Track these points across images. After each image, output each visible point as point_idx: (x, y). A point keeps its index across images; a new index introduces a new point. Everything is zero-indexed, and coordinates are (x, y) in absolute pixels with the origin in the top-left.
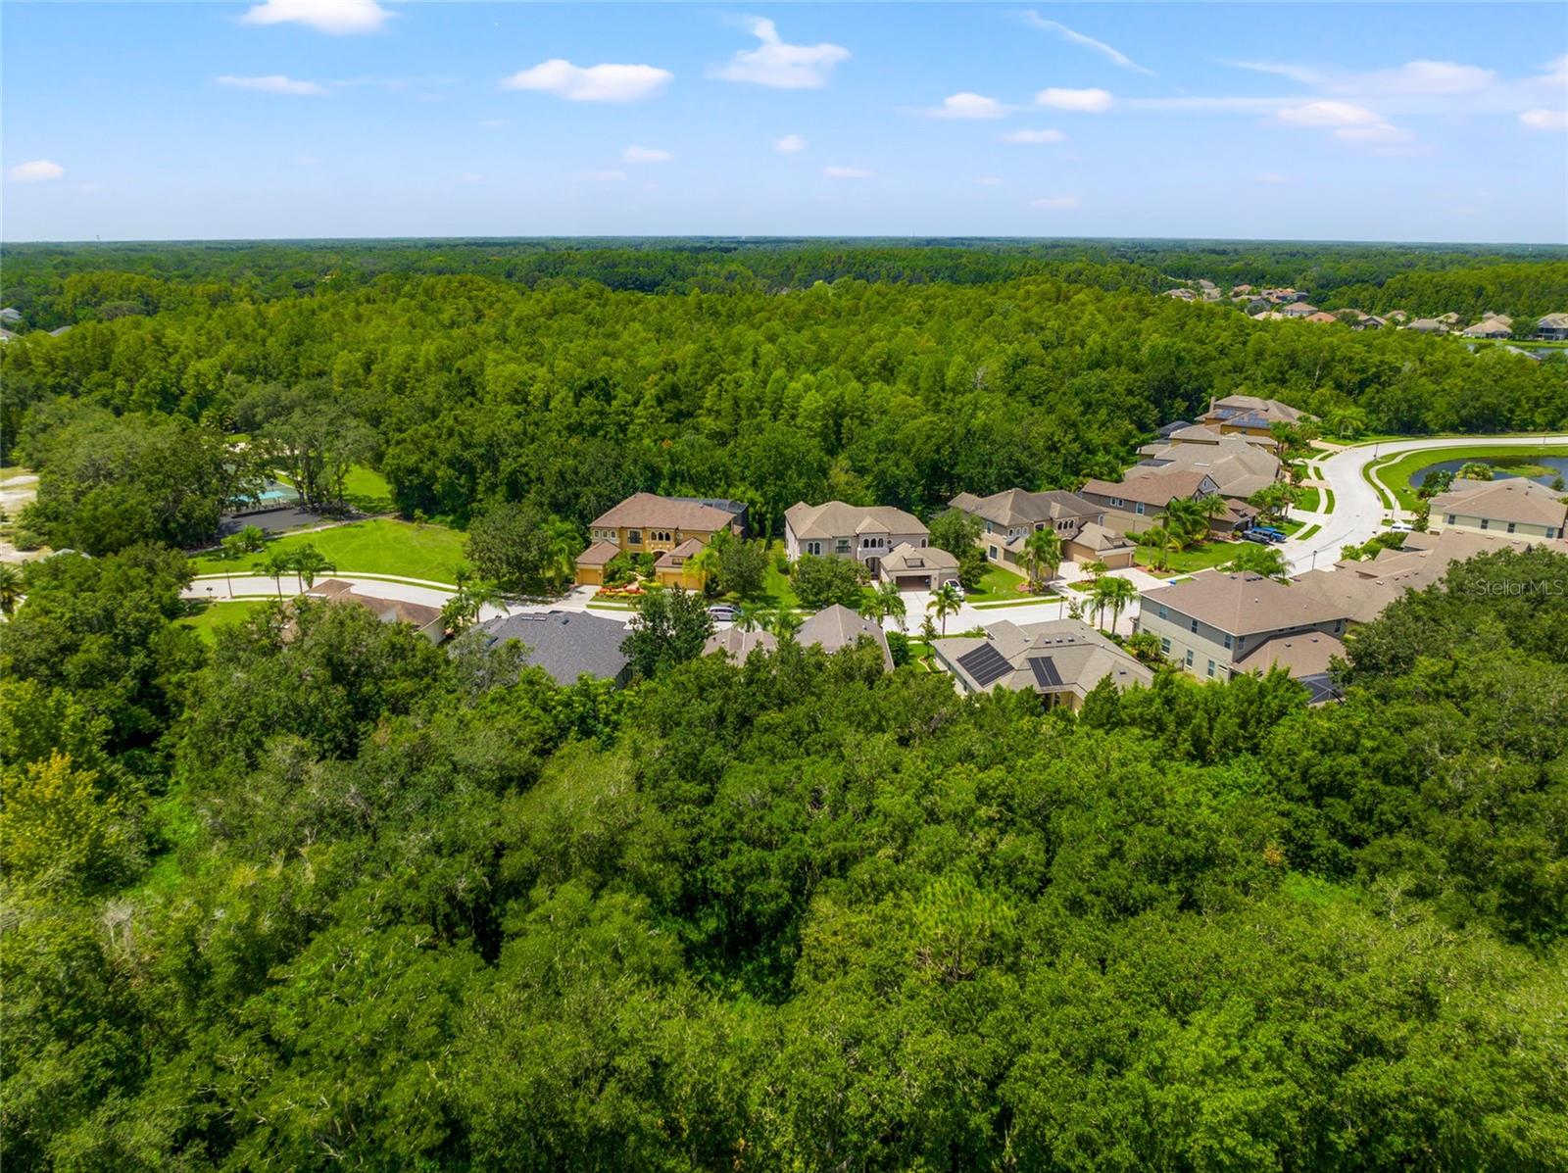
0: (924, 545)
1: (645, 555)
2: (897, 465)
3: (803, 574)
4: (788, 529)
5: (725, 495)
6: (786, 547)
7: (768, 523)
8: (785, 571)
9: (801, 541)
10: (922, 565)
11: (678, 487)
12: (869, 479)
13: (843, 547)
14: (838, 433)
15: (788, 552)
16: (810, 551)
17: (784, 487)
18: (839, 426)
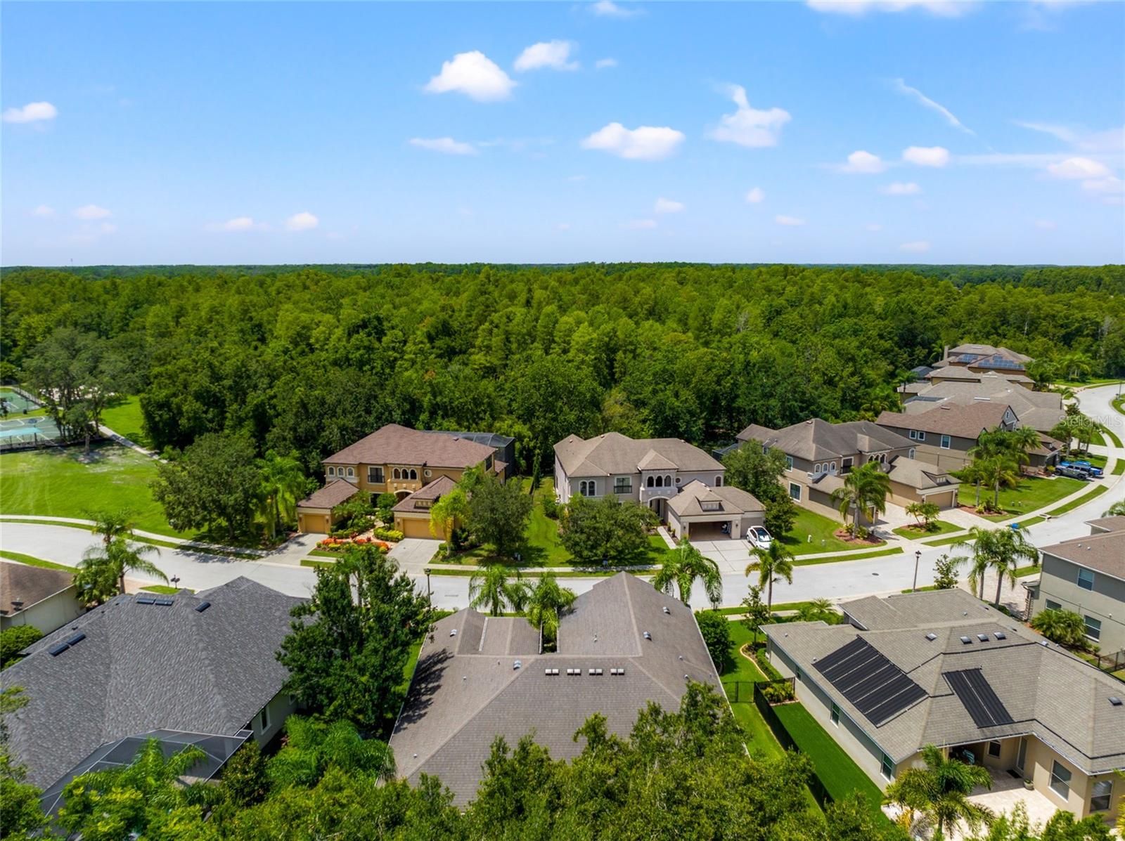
0: (718, 485)
1: (385, 498)
2: (677, 395)
3: (575, 521)
4: (557, 465)
5: (490, 428)
6: (555, 485)
7: (537, 460)
8: (553, 515)
9: (572, 479)
10: (721, 508)
11: (439, 420)
12: (646, 412)
13: (622, 487)
14: (611, 367)
15: (558, 491)
16: (583, 492)
17: (555, 420)
18: (612, 361)
